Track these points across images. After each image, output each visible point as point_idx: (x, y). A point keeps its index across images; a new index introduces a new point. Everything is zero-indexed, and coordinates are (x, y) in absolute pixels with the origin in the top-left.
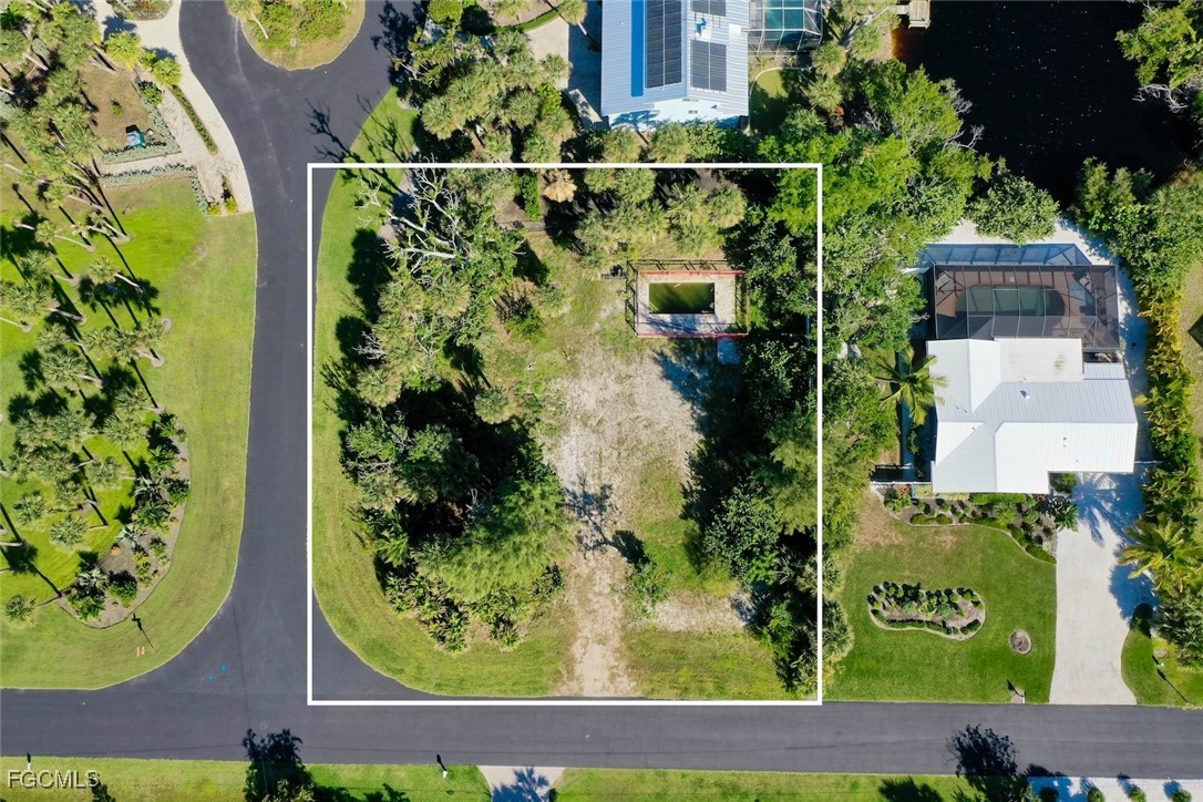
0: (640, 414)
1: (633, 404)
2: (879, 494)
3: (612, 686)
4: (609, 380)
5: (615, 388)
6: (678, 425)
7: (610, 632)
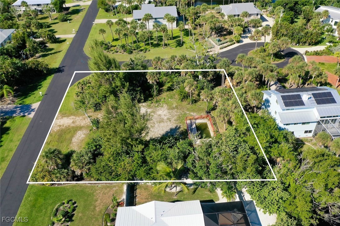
0: (156, 124)
1: (160, 122)
2: (121, 199)
3: (56, 126)
4: (168, 116)
5: (165, 118)
6: (153, 134)
7: (76, 124)
